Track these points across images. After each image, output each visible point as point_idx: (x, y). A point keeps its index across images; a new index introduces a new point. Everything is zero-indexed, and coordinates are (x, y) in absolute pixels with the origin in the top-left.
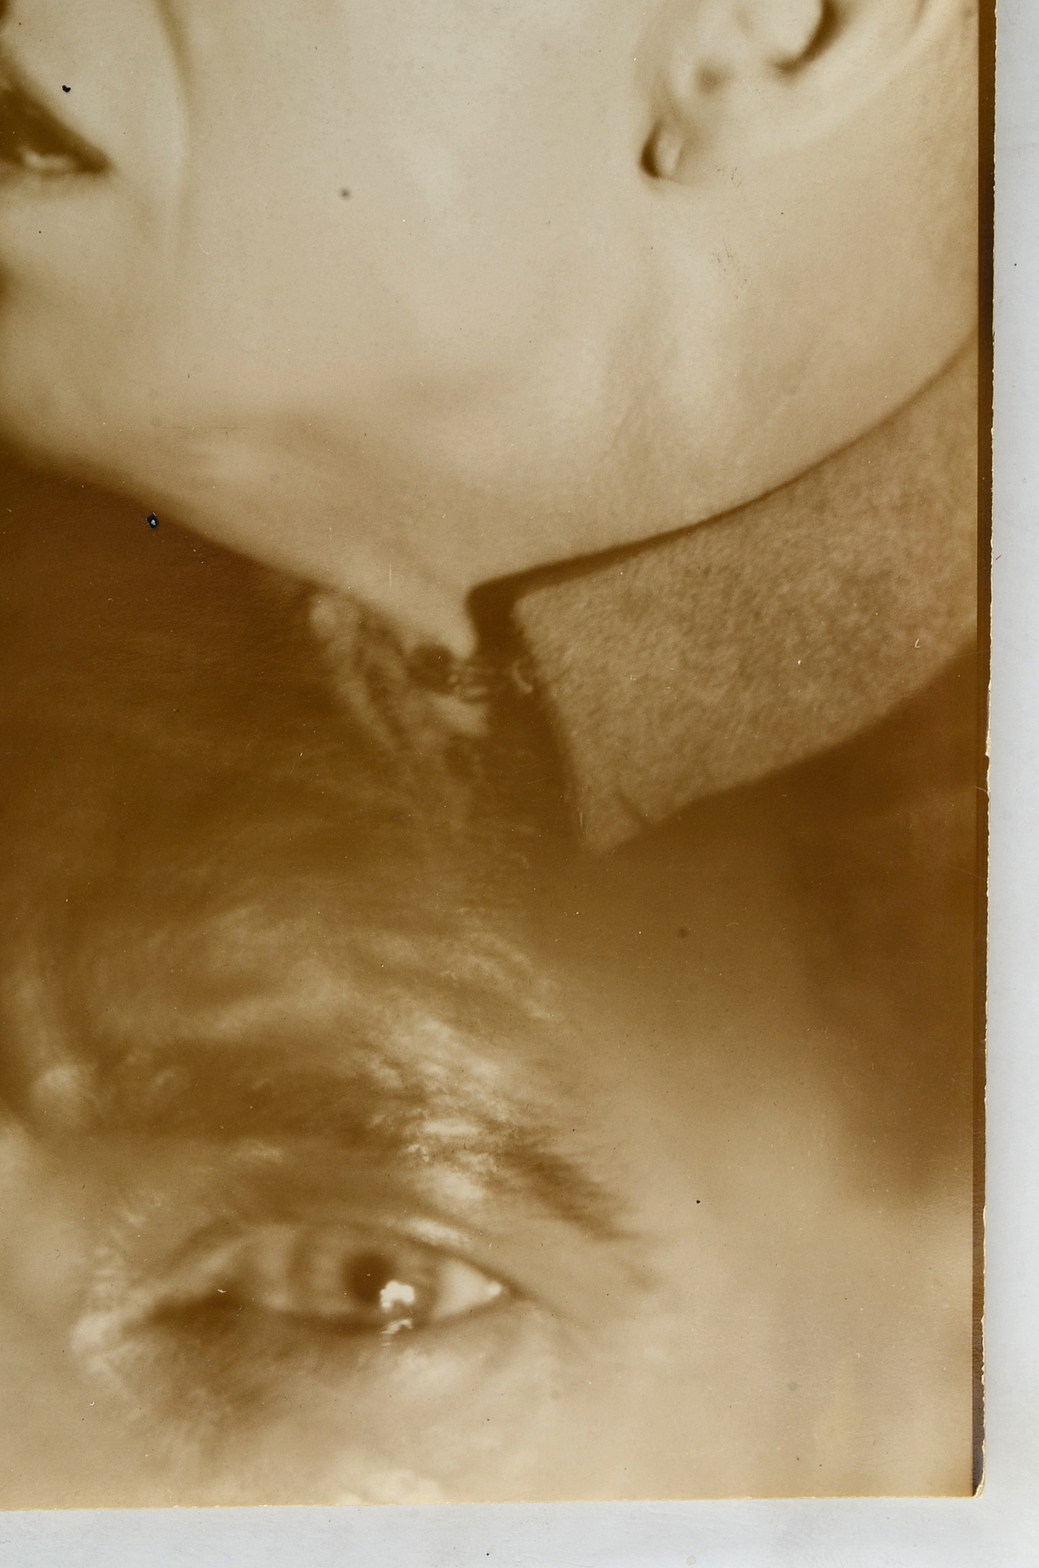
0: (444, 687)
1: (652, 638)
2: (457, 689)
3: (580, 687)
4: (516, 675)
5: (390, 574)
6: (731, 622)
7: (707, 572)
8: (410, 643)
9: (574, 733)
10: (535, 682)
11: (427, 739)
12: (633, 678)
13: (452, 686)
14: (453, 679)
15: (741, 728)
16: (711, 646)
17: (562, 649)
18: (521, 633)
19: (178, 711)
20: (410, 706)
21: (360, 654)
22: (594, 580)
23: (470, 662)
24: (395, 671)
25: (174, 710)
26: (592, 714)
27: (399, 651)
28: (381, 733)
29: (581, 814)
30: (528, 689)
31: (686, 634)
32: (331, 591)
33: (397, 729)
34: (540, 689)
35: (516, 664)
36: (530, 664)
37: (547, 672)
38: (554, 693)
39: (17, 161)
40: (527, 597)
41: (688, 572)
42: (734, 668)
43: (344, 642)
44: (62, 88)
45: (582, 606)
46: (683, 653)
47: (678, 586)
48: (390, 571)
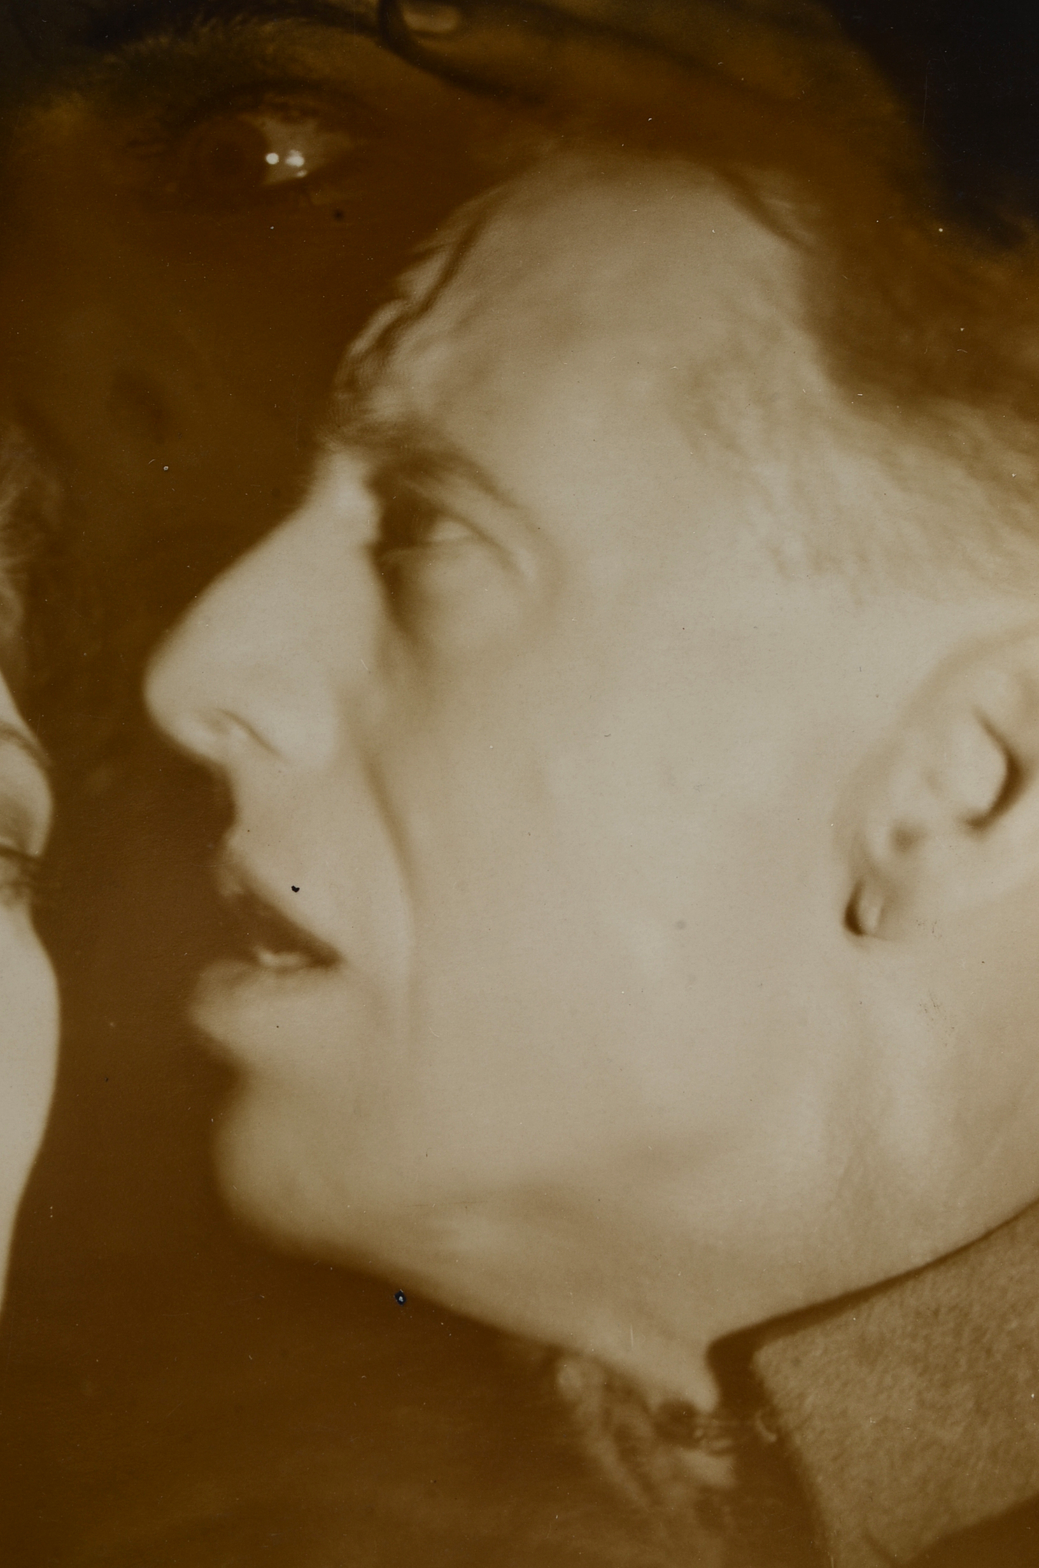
0: (690, 1442)
1: (888, 1380)
2: (703, 1442)
3: (823, 1432)
4: (760, 1426)
5: (632, 1334)
6: (963, 1362)
7: (936, 1313)
8: (655, 1400)
9: (820, 1479)
10: (778, 1431)
11: (677, 1495)
12: (873, 1420)
13: (699, 1440)
14: (699, 1433)
15: (981, 1464)
16: (946, 1385)
17: (802, 1396)
18: (761, 1384)
19: (435, 1482)
20: (659, 1462)
21: (607, 1414)
22: (828, 1327)
23: (714, 1415)
24: (643, 1429)
25: (431, 1481)
26: (835, 1459)
27: (645, 1408)
28: (632, 1490)
29: (832, 1559)
30: (772, 1438)
31: (920, 1375)
32: (576, 1355)
33: (648, 1486)
34: (784, 1438)
35: (759, 1414)
36: (773, 1414)
37: (789, 1420)
38: (797, 1440)
39: (252, 960)
40: (765, 1348)
41: (918, 1314)
42: (970, 1405)
43: (591, 1405)
44: (291, 889)
45: (818, 1353)
46: (920, 1393)
47: (909, 1328)
48: (632, 1331)
